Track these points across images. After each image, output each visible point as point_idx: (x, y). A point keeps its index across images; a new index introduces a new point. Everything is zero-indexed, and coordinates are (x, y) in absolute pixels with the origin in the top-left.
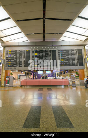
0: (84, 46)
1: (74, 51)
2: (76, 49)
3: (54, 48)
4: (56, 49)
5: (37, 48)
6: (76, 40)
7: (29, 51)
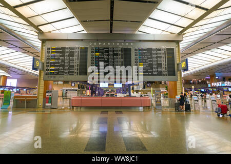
0: (178, 42)
1: (160, 50)
2: (163, 47)
3: (127, 45)
4: (131, 46)
5: (100, 44)
6: (164, 33)
7: (86, 49)
